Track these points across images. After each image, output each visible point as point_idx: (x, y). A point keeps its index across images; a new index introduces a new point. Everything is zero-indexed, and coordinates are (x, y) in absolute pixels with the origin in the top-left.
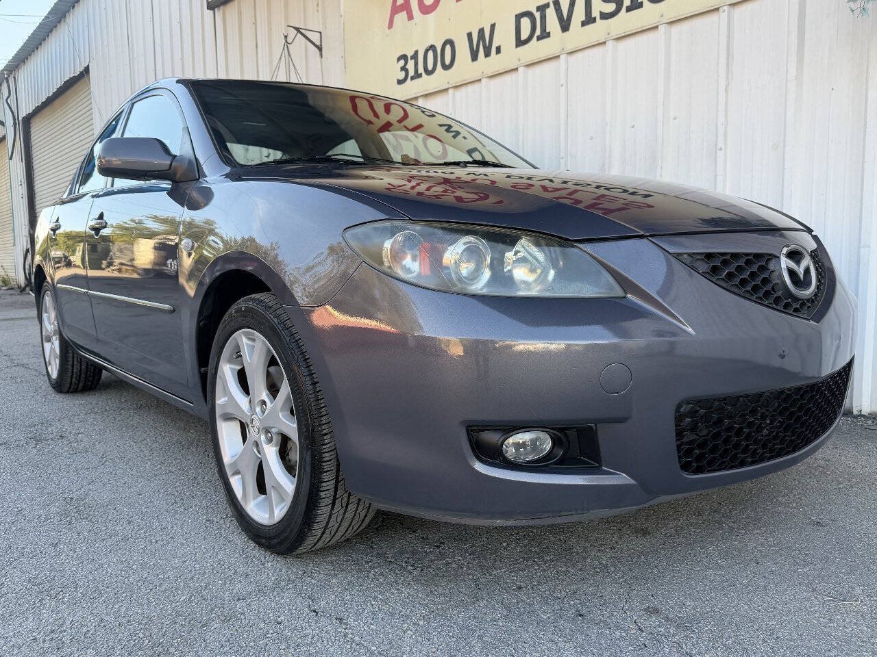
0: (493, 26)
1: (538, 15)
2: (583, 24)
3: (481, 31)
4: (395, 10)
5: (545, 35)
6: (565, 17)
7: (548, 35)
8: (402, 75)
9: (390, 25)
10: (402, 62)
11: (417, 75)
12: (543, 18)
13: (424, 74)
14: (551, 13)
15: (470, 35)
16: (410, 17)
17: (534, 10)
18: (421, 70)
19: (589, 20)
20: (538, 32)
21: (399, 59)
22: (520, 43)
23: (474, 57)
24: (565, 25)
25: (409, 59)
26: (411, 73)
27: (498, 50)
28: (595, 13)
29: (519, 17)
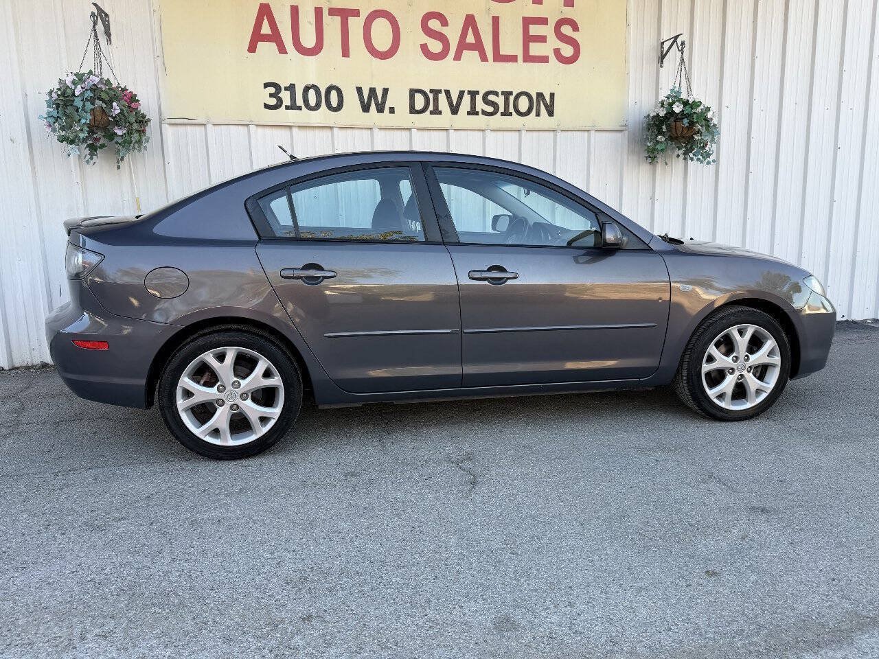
0: (386, 91)
1: (431, 96)
2: (469, 113)
3: (373, 91)
4: (257, 38)
5: (436, 111)
6: (455, 103)
7: (440, 113)
8: (273, 102)
9: (252, 48)
10: (272, 90)
11: (293, 106)
12: (436, 100)
13: (303, 107)
14: (442, 97)
15: (359, 90)
16: (282, 50)
17: (428, 92)
18: (300, 102)
19: (473, 112)
20: (431, 108)
21: (266, 85)
22: (413, 110)
23: (366, 108)
24: (455, 110)
25: (283, 89)
26: (287, 101)
27: (392, 110)
28: (478, 109)
29: (413, 92)
